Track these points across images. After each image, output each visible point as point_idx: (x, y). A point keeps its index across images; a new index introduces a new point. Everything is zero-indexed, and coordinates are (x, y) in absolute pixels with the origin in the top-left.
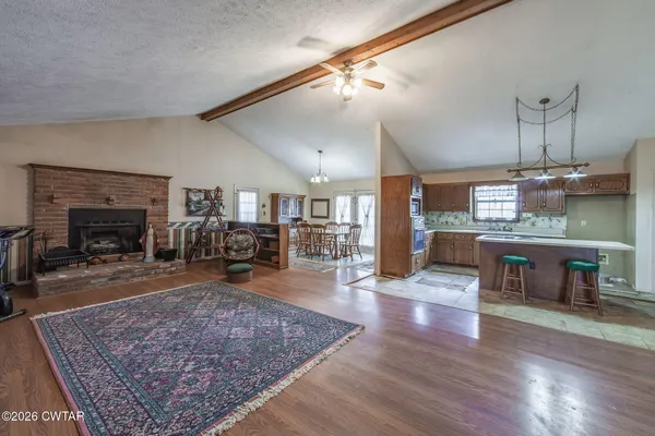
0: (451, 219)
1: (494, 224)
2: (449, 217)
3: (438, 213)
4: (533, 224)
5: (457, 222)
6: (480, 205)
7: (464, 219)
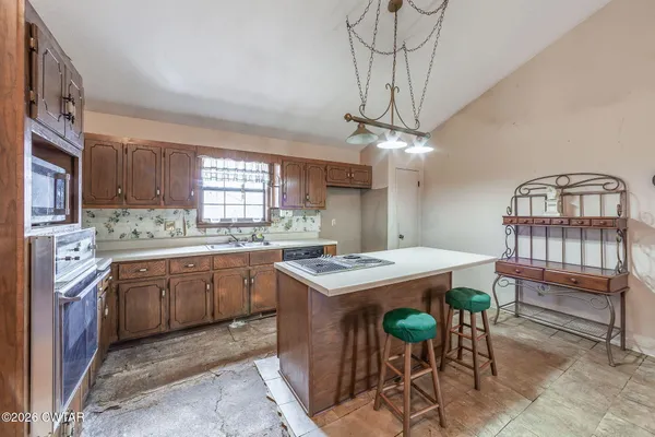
0: (147, 226)
1: (234, 231)
2: (141, 221)
3: (109, 212)
4: (288, 227)
5: (161, 232)
6: (208, 197)
7: (179, 225)
